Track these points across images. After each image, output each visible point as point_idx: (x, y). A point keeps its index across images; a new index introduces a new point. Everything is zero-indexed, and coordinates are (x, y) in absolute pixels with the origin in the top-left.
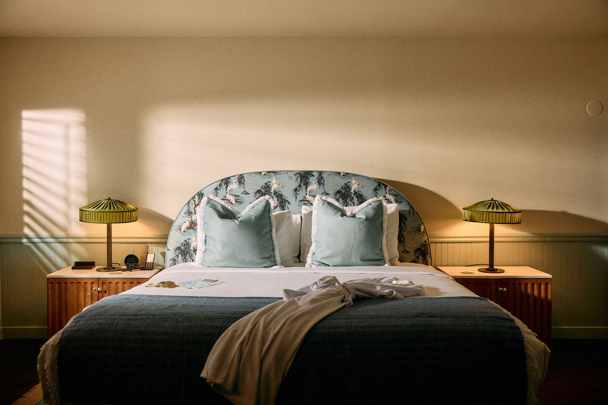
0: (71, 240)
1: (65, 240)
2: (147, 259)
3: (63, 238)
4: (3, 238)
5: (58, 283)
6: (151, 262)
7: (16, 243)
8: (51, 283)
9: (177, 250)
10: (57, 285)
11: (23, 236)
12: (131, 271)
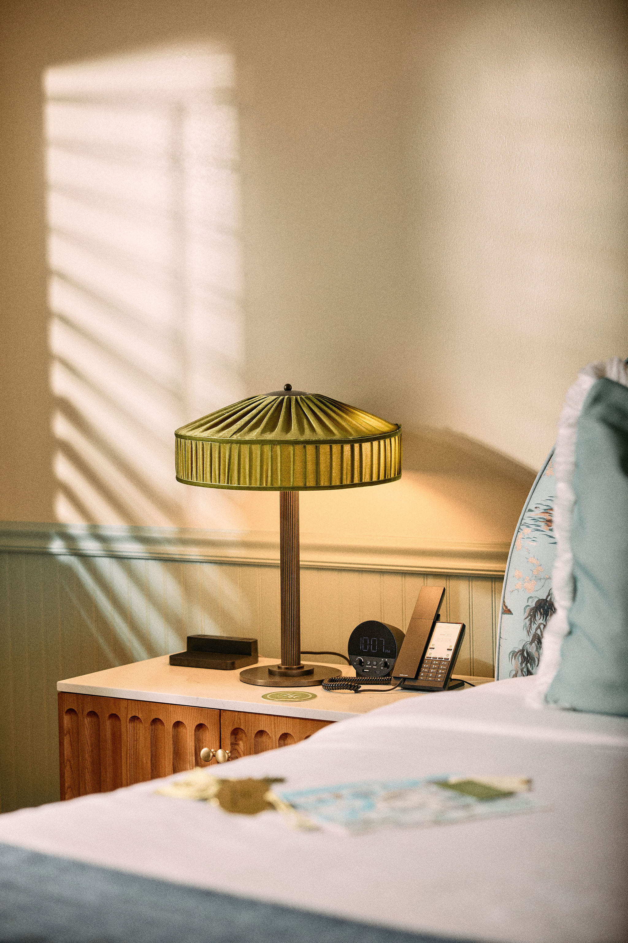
0: (193, 552)
1: (174, 550)
2: (431, 645)
3: (169, 541)
4: (9, 534)
5: (92, 714)
6: (444, 656)
7: (28, 553)
8: (71, 711)
9: (538, 617)
10: (87, 721)
11: (53, 531)
12: (357, 691)
